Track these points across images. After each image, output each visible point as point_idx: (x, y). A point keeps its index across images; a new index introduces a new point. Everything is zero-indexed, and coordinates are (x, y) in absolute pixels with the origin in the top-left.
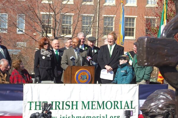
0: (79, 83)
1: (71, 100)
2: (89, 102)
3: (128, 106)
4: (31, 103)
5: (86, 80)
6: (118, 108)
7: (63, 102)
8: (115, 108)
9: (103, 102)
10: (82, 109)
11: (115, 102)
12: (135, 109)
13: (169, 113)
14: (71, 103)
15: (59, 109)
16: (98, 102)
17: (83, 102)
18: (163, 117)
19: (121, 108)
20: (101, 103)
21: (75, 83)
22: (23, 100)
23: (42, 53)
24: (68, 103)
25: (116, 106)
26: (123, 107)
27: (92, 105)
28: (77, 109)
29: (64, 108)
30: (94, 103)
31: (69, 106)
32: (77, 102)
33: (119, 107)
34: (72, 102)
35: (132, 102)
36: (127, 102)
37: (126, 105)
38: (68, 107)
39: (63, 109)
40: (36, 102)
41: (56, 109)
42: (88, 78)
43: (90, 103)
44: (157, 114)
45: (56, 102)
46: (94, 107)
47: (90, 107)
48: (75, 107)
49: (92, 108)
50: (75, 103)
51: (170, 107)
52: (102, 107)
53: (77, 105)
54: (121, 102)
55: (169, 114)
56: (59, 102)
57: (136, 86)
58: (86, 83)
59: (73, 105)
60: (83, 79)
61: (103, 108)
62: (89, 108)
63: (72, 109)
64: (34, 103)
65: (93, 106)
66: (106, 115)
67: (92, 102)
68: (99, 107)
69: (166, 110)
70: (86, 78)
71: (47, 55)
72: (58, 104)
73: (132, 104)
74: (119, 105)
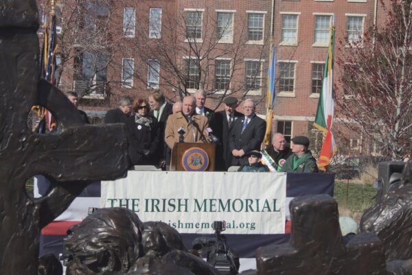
0: (189, 170)
1: (177, 198)
2: (205, 201)
3: (268, 207)
4: (112, 201)
5: (200, 165)
6: (252, 211)
7: (164, 200)
8: (247, 211)
9: (229, 201)
10: (195, 211)
11: (247, 200)
12: (281, 214)
13: (109, 253)
14: (177, 201)
15: (158, 210)
16: (220, 201)
17: (196, 201)
18: (95, 260)
19: (258, 211)
20: (225, 203)
21: (183, 170)
22: (100, 196)
23: (137, 121)
24: (172, 202)
25: (249, 207)
26: (260, 209)
27: (211, 205)
28: (186, 211)
29: (166, 210)
30: (214, 202)
31: (174, 206)
32: (186, 200)
33: (255, 209)
34: (179, 200)
35: (275, 201)
36: (267, 202)
37: (266, 206)
38: (172, 208)
39: (164, 211)
40: (121, 201)
41: (153, 211)
42: (203, 162)
43: (208, 202)
44: (86, 254)
45: (153, 200)
46: (213, 209)
47: (208, 209)
48: (183, 208)
49: (211, 211)
50: (183, 202)
51: (110, 242)
52: (227, 209)
53: (186, 205)
54: (258, 200)
55: (109, 255)
56: (158, 201)
57: (281, 175)
58: (201, 170)
59: (180, 205)
60: (195, 164)
61: (229, 211)
62: (205, 211)
63: (179, 210)
64: (119, 201)
65: (213, 207)
66: (234, 221)
67: (211, 200)
68: (221, 209)
69: (103, 248)
70: (201, 163)
71: (145, 122)
72: (156, 202)
73: (276, 204)
74: (254, 206)
